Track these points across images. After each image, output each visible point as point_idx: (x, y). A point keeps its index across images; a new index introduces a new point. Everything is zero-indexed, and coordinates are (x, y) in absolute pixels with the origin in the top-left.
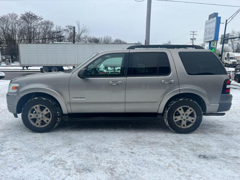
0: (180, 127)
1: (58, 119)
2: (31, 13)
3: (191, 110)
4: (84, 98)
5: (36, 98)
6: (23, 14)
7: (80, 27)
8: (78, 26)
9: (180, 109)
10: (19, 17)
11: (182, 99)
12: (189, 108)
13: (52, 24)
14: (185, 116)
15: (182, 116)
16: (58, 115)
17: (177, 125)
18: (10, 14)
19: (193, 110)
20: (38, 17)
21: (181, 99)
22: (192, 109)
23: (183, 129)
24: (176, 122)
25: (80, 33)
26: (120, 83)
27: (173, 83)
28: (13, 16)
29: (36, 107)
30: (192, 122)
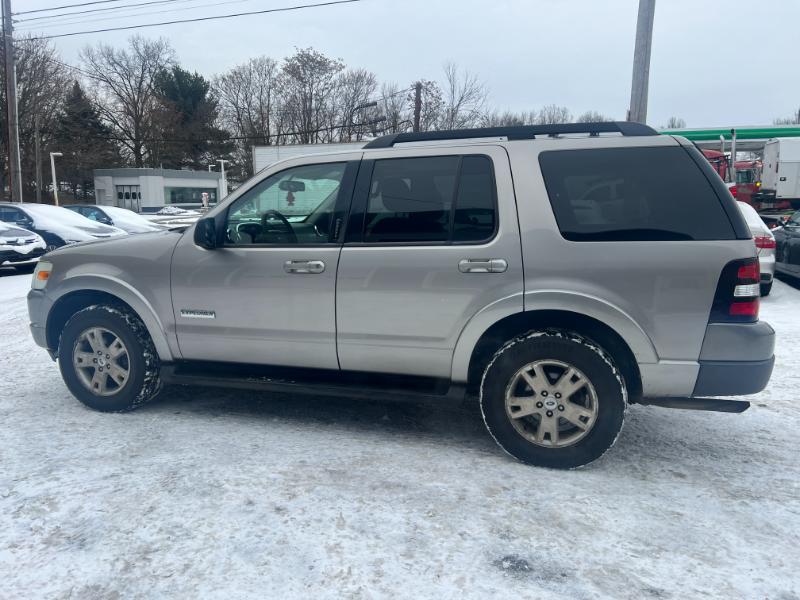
0: (533, 438)
1: (148, 373)
2: (311, 54)
3: (575, 379)
4: (211, 313)
5: (91, 308)
6: (290, 57)
7: (457, 85)
8: (452, 80)
9: (532, 373)
10: (279, 69)
11: (539, 335)
12: (567, 369)
13: (370, 82)
14: (551, 398)
15: (538, 398)
16: (148, 362)
17: (520, 430)
18: (254, 62)
19: (583, 380)
20: (332, 64)
21: (534, 335)
22: (579, 375)
23: (545, 449)
24: (516, 419)
25: (456, 104)
26: (318, 266)
27: (502, 269)
28: (264, 67)
29: (92, 335)
30: (581, 425)
